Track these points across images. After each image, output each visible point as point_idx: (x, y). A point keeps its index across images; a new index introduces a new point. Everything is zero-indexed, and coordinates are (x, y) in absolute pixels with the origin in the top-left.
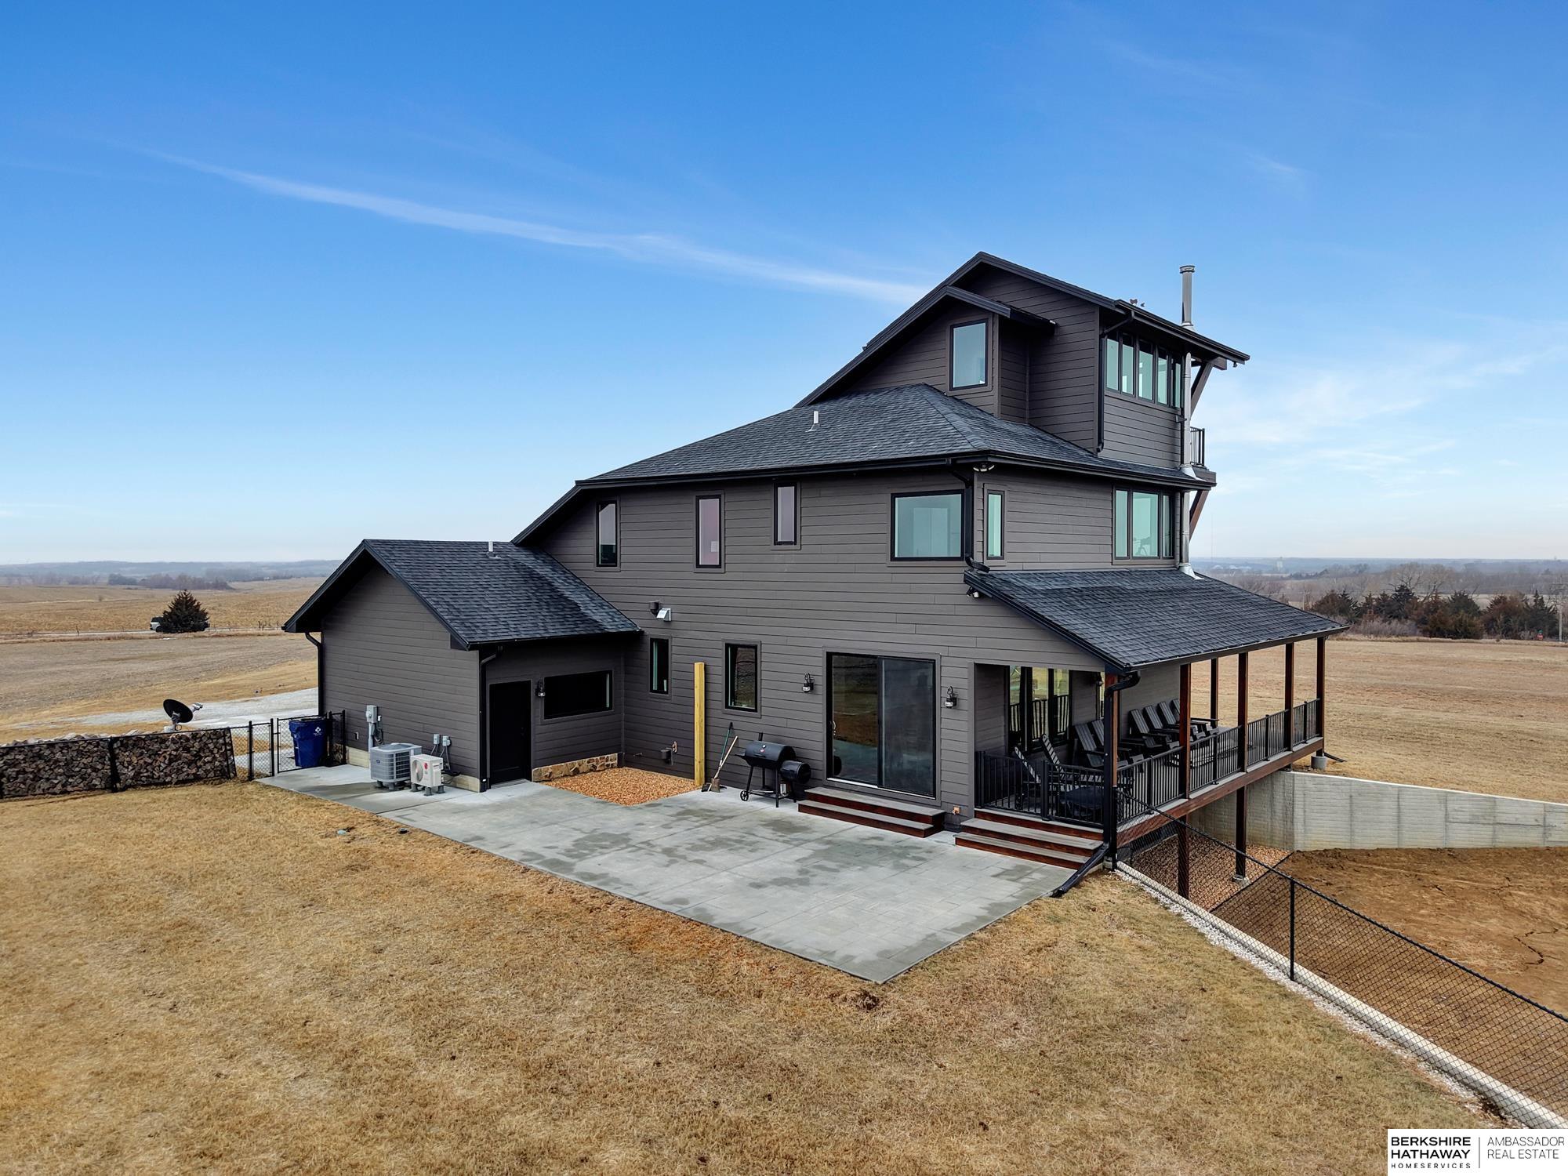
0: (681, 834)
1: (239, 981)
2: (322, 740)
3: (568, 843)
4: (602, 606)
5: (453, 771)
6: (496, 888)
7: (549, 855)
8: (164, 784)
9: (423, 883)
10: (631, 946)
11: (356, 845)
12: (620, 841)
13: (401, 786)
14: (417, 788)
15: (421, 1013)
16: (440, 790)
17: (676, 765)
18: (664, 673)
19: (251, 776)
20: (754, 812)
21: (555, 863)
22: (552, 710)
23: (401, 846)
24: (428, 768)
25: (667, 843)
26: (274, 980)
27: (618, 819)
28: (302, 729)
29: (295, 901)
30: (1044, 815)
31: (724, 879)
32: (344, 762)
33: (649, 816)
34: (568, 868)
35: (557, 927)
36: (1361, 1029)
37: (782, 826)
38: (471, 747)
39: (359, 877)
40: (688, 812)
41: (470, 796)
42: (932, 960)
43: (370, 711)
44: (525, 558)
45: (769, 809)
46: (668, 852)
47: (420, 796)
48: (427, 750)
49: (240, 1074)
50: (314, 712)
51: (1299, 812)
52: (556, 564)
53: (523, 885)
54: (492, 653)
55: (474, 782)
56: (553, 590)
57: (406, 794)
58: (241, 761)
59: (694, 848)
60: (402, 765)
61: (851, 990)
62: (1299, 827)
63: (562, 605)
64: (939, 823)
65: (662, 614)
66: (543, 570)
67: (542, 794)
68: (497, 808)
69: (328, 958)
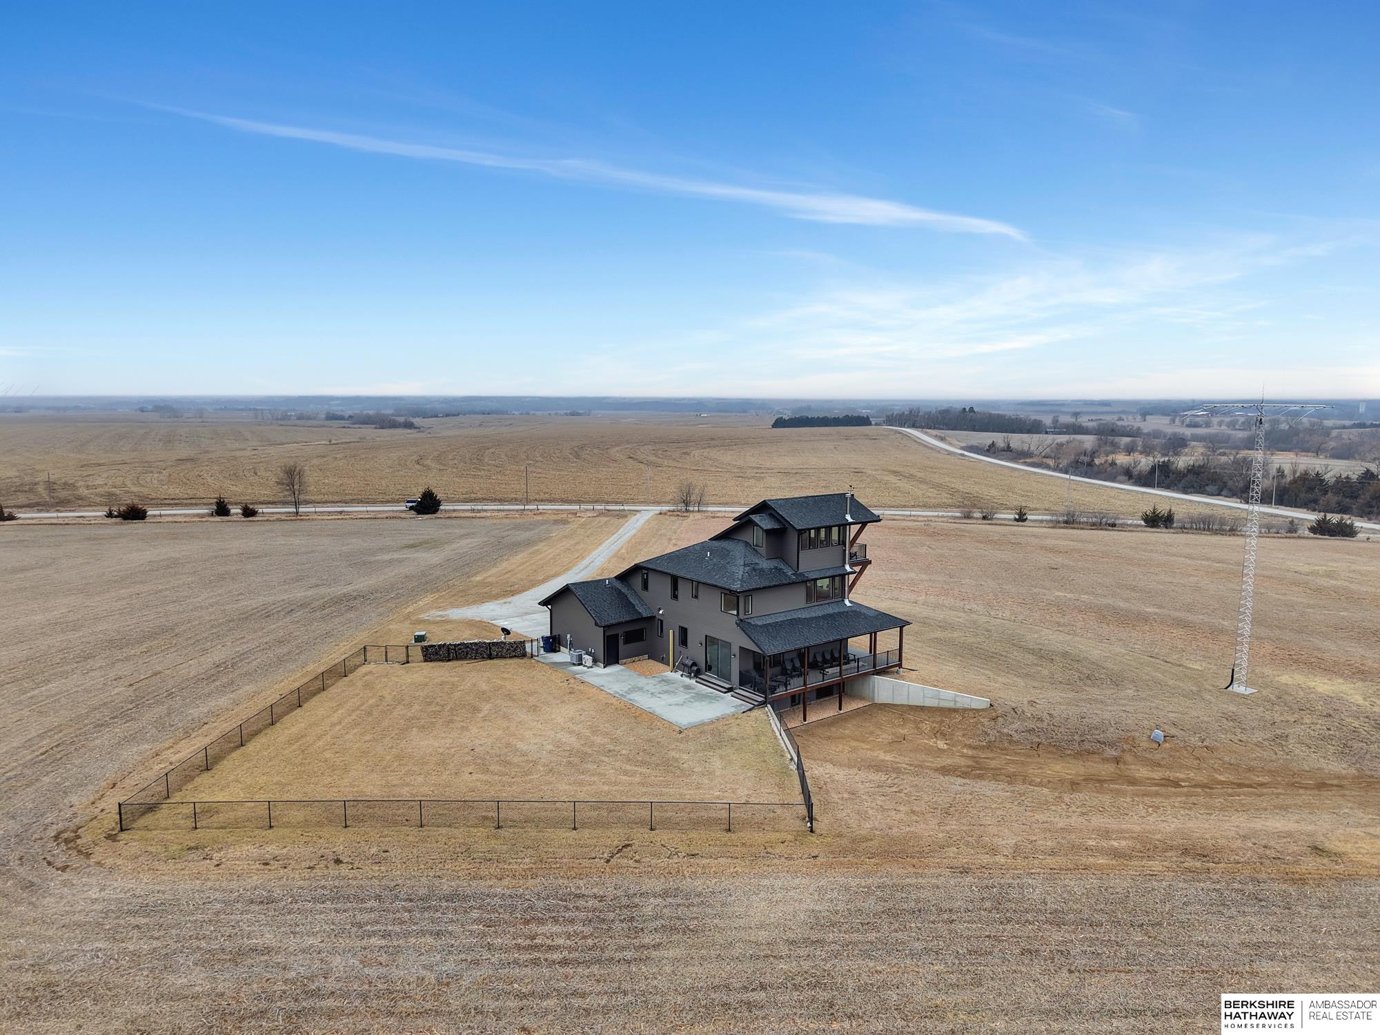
0: (659, 688)
1: (552, 720)
2: (552, 643)
3: (626, 689)
4: (642, 605)
5: (595, 661)
6: (607, 701)
7: (621, 692)
8: (505, 658)
9: (589, 698)
10: (635, 717)
11: (570, 686)
12: (641, 689)
13: (581, 664)
14: (585, 666)
15: (591, 728)
16: (591, 667)
17: (664, 661)
18: (662, 631)
19: (532, 656)
20: (683, 682)
21: (622, 695)
22: (626, 642)
23: (582, 687)
24: (588, 659)
25: (653, 691)
26: (560, 720)
27: (642, 681)
28: (545, 639)
29: (559, 701)
30: (754, 690)
31: (663, 703)
32: (559, 651)
33: (652, 681)
34: (625, 696)
35: (620, 712)
36: (783, 745)
37: (688, 687)
38: (601, 655)
39: (573, 696)
40: (664, 680)
41: (600, 670)
42: (701, 725)
43: (569, 636)
44: (618, 585)
45: (687, 680)
46: (652, 694)
47: (585, 668)
48: (587, 654)
49: (559, 736)
50: (549, 634)
51: (876, 689)
52: (630, 587)
53: (614, 701)
54: (606, 628)
55: (602, 665)
56: (627, 599)
57: (581, 668)
58: (528, 650)
59: (660, 693)
60: (580, 658)
61: (678, 729)
62: (876, 695)
63: (630, 606)
64: (730, 690)
65: (661, 612)
66: (624, 590)
67: (622, 670)
68: (608, 675)
69: (570, 716)
